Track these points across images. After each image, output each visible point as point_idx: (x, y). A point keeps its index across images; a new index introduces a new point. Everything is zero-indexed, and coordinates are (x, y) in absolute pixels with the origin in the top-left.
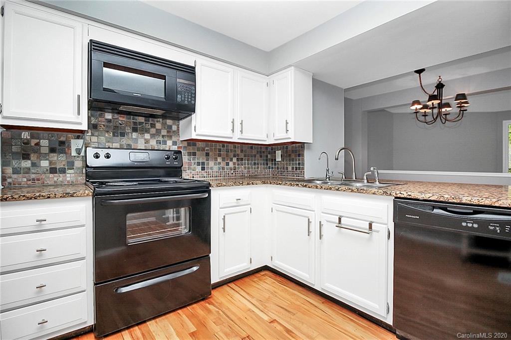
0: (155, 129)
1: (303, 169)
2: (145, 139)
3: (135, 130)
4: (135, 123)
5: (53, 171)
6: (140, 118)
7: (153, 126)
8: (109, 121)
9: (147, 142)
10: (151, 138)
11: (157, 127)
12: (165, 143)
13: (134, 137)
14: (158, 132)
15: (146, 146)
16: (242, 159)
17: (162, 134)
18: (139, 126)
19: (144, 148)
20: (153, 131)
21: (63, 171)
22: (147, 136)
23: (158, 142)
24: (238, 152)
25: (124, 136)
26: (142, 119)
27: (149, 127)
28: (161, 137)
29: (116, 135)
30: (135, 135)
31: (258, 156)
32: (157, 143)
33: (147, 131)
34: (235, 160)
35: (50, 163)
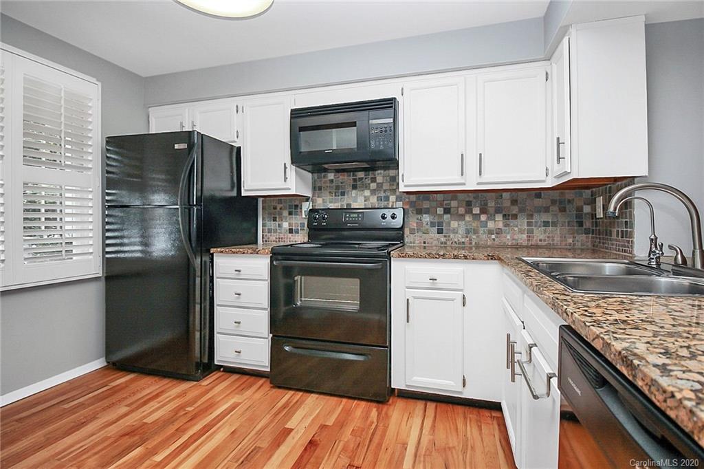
0: (375, 184)
1: (631, 235)
2: (365, 197)
3: (355, 187)
4: (355, 180)
5: (291, 231)
6: (360, 173)
7: (374, 180)
8: (332, 181)
9: (366, 199)
10: (372, 194)
11: (378, 181)
12: (387, 199)
13: (353, 195)
14: (380, 186)
15: (365, 205)
16: (515, 217)
17: (384, 188)
18: (358, 183)
19: (363, 207)
20: (373, 186)
21: (297, 232)
22: (367, 193)
23: (380, 199)
24: (507, 204)
25: (344, 195)
26: (361, 175)
27: (369, 182)
28: (382, 192)
29: (337, 194)
30: (354, 193)
31: (555, 208)
32: (378, 200)
33: (367, 187)
34: (499, 217)
35: (290, 224)
